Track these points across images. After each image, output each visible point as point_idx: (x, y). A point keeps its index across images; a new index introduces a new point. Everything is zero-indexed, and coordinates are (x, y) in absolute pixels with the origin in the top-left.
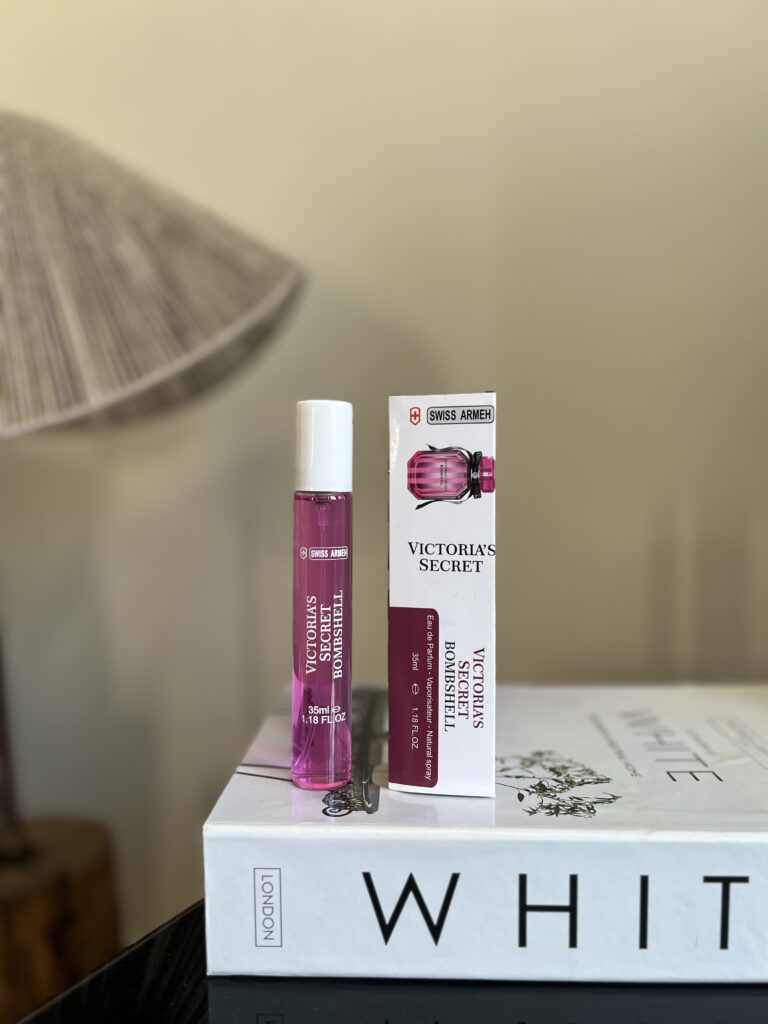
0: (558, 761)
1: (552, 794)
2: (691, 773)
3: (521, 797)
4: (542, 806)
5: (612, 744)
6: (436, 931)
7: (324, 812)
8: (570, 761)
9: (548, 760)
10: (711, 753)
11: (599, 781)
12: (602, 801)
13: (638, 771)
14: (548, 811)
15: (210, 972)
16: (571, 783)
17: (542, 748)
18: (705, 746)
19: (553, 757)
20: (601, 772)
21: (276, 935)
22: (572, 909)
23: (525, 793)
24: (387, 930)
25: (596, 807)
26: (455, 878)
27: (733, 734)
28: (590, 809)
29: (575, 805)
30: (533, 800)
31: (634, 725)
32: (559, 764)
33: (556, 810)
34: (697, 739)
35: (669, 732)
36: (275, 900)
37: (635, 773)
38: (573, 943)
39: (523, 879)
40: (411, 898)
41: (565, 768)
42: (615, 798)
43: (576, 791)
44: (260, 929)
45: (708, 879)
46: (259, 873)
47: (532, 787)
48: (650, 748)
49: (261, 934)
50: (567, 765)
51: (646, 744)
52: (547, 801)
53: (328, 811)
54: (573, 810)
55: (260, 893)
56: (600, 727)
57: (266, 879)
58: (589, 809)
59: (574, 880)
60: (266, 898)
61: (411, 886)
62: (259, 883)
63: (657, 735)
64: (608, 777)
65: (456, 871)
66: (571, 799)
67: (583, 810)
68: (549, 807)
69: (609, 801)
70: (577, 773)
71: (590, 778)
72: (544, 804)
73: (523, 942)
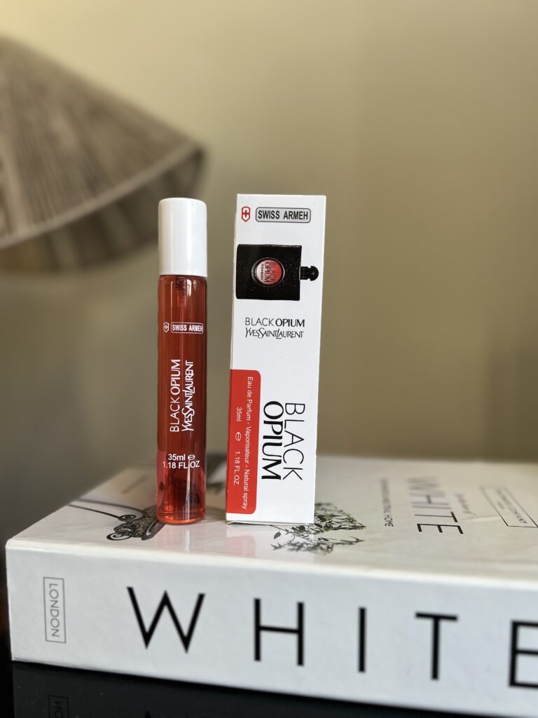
0: (330, 510)
1: (305, 535)
2: (439, 526)
3: (278, 535)
4: (290, 543)
5: (386, 501)
6: (186, 640)
7: (109, 537)
8: (341, 511)
9: (322, 509)
10: (469, 512)
11: (355, 527)
12: (344, 543)
13: (393, 523)
14: (292, 547)
15: (13, 659)
16: (328, 528)
17: (323, 501)
18: (465, 507)
19: (328, 508)
20: (359, 521)
21: (61, 633)
22: (299, 631)
23: (283, 533)
24: (147, 636)
25: (335, 547)
26: (201, 598)
27: (496, 498)
28: (330, 548)
29: (318, 544)
30: (285, 538)
31: (415, 488)
32: (329, 513)
33: (300, 547)
34: (462, 501)
35: (441, 495)
36: (60, 604)
37: (390, 523)
38: (300, 661)
39: (257, 603)
40: (166, 611)
41: (333, 516)
42: (358, 541)
43: (326, 534)
44: (49, 627)
45: (420, 615)
46: (48, 582)
47: (293, 528)
48: (416, 505)
49: (50, 632)
50: (336, 514)
51: (414, 503)
52: (299, 540)
53: (112, 536)
54: (315, 547)
55: (48, 598)
56: (385, 489)
57: (53, 587)
58: (328, 547)
59: (301, 607)
60: (53, 603)
61: (166, 601)
62: (48, 590)
63: (428, 497)
64: (363, 525)
65: (202, 591)
66: (319, 539)
67: (322, 548)
68: (294, 545)
69: (351, 543)
70: (340, 521)
71: (348, 525)
72: (292, 542)
73: (258, 657)
